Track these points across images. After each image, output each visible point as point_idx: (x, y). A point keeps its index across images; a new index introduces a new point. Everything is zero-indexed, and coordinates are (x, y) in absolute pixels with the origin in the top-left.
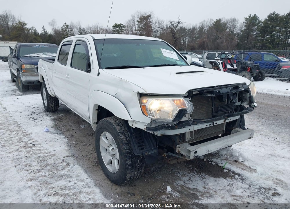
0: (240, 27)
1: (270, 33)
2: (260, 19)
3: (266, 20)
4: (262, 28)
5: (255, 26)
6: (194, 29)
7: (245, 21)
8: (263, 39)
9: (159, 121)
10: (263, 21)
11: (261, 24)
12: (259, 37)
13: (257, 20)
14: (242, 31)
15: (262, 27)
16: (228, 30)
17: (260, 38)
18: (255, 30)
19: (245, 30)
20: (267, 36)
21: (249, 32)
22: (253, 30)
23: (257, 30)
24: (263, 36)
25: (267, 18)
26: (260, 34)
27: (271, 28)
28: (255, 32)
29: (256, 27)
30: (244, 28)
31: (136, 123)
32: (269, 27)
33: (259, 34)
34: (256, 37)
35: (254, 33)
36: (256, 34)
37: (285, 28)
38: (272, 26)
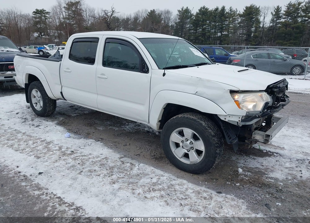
0: (174, 19)
1: (202, 27)
2: (192, 12)
3: (197, 14)
4: (195, 22)
5: (188, 18)
6: (128, 19)
7: (178, 14)
8: (196, 33)
9: (250, 113)
10: (195, 14)
11: (193, 18)
12: (192, 30)
13: (189, 13)
14: (176, 23)
15: (194, 20)
16: (163, 22)
18: (188, 23)
19: (179, 22)
20: (199, 29)
21: (183, 25)
22: (186, 23)
23: (190, 23)
24: (196, 29)
25: (199, 12)
27: (203, 22)
28: (187, 25)
29: (189, 20)
30: (178, 21)
31: (230, 117)
32: (200, 21)
33: (192, 27)
34: (190, 30)
35: (188, 26)
36: (189, 27)
37: (214, 22)
38: (203, 20)
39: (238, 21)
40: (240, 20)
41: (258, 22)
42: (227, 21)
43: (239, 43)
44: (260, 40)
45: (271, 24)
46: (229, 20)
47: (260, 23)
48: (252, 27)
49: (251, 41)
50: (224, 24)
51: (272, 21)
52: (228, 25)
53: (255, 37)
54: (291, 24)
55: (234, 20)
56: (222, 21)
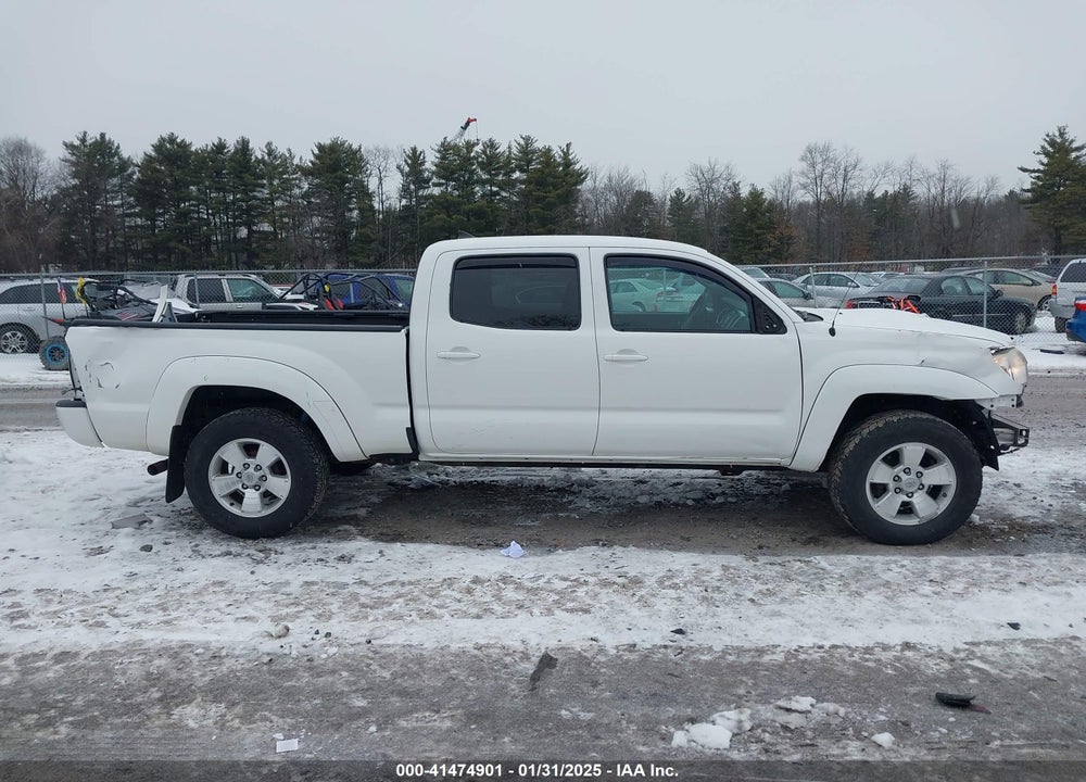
0: (54, 176)
1: (173, 205)
2: (125, 154)
3: (149, 159)
4: (141, 187)
5: (113, 175)
7: (69, 157)
8: (154, 226)
10: (138, 159)
11: (134, 173)
12: (136, 216)
13: (113, 156)
14: (62, 191)
15: (139, 180)
17: (139, 221)
18: (113, 192)
19: (76, 187)
22: (107, 191)
23: (123, 191)
24: (150, 213)
25: (153, 153)
26: (138, 205)
27: (174, 188)
28: (113, 199)
29: (115, 181)
30: (70, 181)
33: (133, 206)
34: (125, 216)
35: (116, 203)
36: (122, 205)
37: (218, 190)
38: (176, 182)
39: (300, 188)
40: (306, 186)
41: (366, 194)
42: (263, 186)
43: (316, 259)
44: (382, 250)
45: (404, 202)
46: (271, 184)
47: (370, 196)
48: (351, 210)
49: (354, 254)
50: (255, 198)
51: (405, 192)
52: (267, 199)
53: (365, 240)
54: (459, 204)
55: (287, 186)
56: (248, 189)
